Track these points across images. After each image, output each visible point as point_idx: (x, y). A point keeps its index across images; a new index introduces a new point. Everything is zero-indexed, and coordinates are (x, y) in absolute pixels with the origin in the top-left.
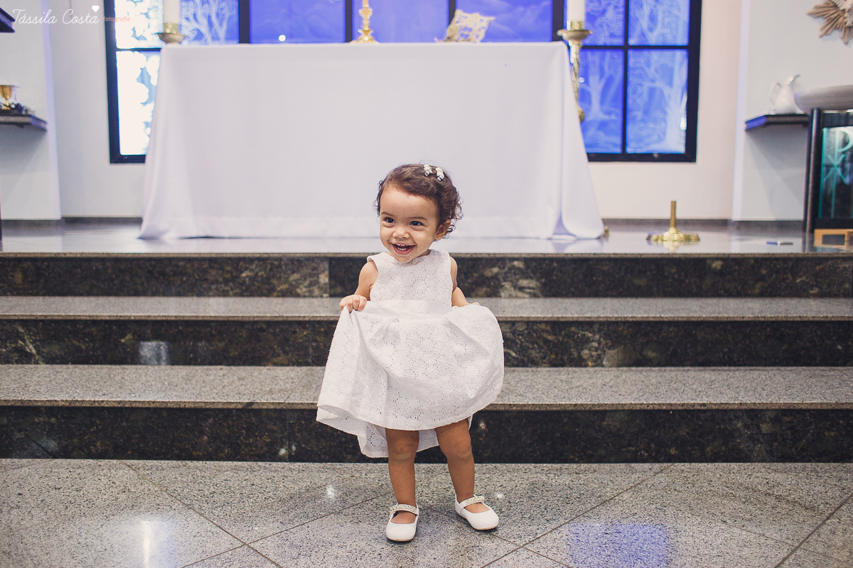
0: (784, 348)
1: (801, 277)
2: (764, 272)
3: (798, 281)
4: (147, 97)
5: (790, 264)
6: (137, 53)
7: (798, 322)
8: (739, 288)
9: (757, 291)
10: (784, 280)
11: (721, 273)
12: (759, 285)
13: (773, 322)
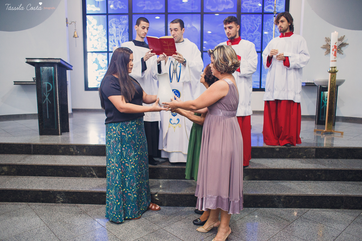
0: (292, 176)
1: (301, 153)
2: (291, 151)
3: (300, 154)
4: (97, 68)
5: (298, 149)
6: (94, 53)
7: (295, 170)
8: (284, 156)
9: (289, 157)
10: (296, 154)
11: (279, 152)
12: (289, 155)
13: (289, 170)
